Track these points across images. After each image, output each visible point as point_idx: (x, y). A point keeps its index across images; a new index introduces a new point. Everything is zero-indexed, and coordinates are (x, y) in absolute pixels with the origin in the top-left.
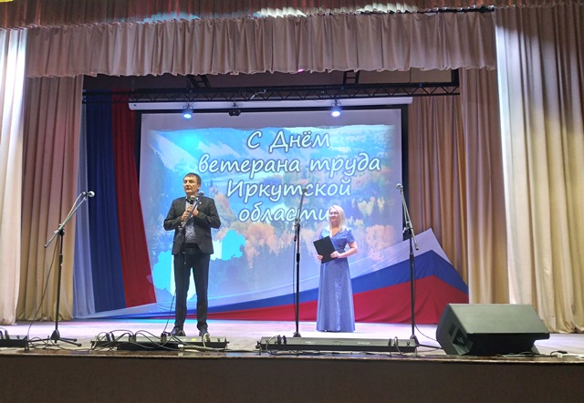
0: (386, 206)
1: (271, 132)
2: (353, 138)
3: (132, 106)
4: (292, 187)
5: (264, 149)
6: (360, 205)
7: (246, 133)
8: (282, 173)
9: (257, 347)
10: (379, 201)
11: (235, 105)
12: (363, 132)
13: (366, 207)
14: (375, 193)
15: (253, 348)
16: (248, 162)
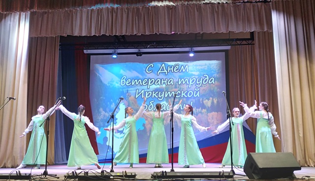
0: (218, 102)
1: (159, 65)
2: (200, 68)
3: (85, 51)
4: (169, 93)
5: (154, 73)
6: (204, 102)
7: (145, 65)
8: (164, 86)
9: (152, 177)
10: (214, 99)
11: (139, 51)
12: (206, 64)
13: (208, 103)
14: (212, 95)
15: (149, 177)
16: (146, 80)
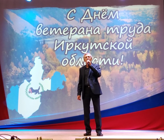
0: (154, 55)
1: (82, 10)
2: (133, 14)
4: (95, 44)
5: (77, 20)
6: (138, 55)
7: (66, 10)
8: (89, 35)
10: (150, 52)
12: (140, 9)
13: (142, 57)
14: (148, 47)
16: (67, 28)
